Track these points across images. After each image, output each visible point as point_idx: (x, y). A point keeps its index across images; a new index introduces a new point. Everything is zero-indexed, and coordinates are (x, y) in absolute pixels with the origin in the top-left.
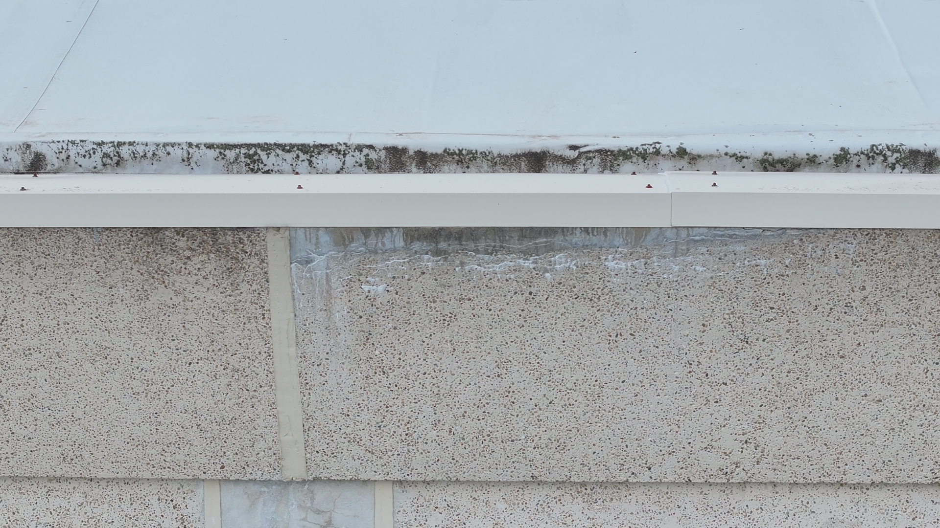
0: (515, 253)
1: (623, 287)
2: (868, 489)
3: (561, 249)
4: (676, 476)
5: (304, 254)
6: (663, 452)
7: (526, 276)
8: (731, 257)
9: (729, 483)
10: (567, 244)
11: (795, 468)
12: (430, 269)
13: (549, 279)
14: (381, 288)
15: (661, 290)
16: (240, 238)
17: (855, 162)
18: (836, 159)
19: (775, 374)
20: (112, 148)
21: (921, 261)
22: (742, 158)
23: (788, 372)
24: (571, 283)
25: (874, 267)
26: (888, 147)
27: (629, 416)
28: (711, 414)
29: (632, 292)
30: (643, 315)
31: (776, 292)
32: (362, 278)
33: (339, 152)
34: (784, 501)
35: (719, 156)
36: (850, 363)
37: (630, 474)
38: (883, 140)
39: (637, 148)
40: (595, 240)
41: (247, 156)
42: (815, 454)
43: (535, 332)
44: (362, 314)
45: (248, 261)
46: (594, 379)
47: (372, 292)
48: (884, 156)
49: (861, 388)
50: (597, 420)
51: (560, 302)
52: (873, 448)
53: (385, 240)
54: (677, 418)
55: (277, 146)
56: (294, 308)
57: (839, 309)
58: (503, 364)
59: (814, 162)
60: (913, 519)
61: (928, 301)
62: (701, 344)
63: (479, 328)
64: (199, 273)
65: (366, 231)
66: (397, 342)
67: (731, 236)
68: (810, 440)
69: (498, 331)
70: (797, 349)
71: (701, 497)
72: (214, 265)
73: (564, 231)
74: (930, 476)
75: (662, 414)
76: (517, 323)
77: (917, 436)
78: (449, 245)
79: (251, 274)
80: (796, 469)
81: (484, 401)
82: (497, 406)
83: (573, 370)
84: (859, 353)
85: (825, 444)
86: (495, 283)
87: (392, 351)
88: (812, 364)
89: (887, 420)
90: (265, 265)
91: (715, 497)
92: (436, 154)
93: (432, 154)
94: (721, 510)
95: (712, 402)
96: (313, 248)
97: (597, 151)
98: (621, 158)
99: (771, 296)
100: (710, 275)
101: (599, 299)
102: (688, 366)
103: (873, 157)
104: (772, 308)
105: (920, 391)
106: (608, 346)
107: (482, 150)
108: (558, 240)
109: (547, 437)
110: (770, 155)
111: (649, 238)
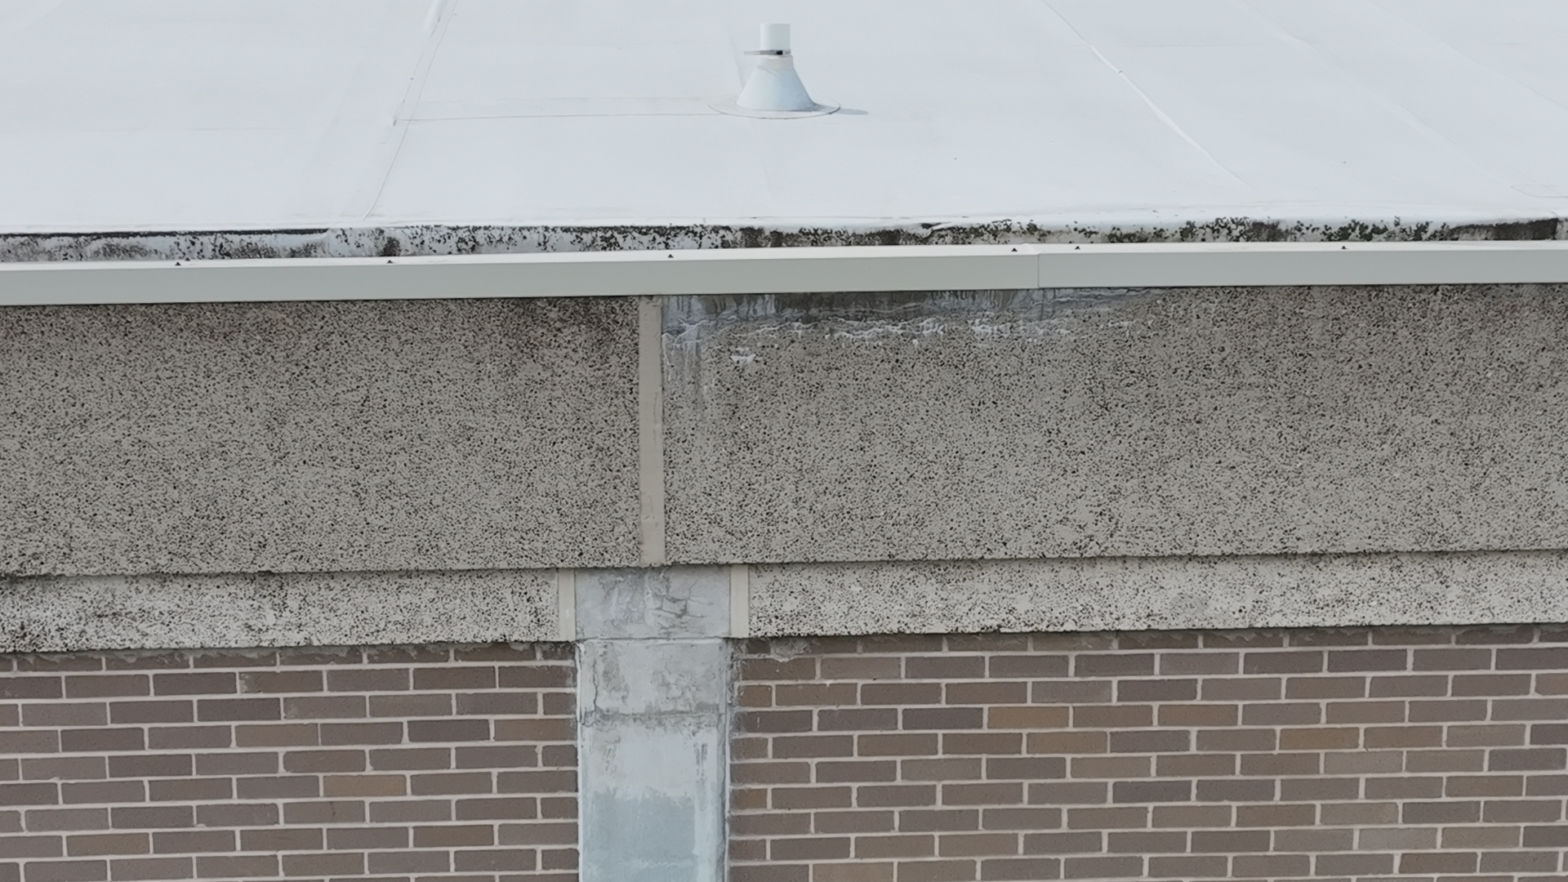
0: (883, 319)
1: (988, 353)
2: (1215, 563)
3: (930, 314)
4: (1031, 552)
5: (676, 323)
6: (1019, 526)
7: (893, 343)
8: (1096, 318)
9: (1082, 559)
10: (935, 308)
11: (1147, 541)
12: (799, 337)
13: (916, 346)
14: (750, 358)
15: (1025, 355)
16: (613, 308)
17: (1201, 236)
18: (1181, 232)
19: (1133, 442)
20: (468, 233)
21: (1280, 320)
22: (1091, 233)
23: (1146, 439)
24: (937, 349)
25: (1233, 327)
26: (1233, 221)
27: (988, 489)
28: (1068, 486)
29: (996, 357)
30: (1006, 382)
31: (1138, 355)
32: (732, 348)
33: (695, 234)
34: (1134, 577)
35: (1069, 232)
36: (1206, 428)
37: (985, 550)
38: (1228, 214)
39: (989, 226)
40: (963, 303)
41: (604, 239)
42: (1168, 525)
43: (898, 401)
44: (729, 386)
45: (619, 332)
46: (955, 450)
47: (741, 363)
48: (1229, 229)
49: (1216, 454)
50: (955, 494)
51: (926, 370)
52: (1225, 517)
53: (756, 307)
54: (1034, 490)
55: (635, 228)
56: (663, 380)
57: (1198, 372)
58: (867, 436)
59: (1160, 236)
60: (1261, 593)
61: (1285, 361)
62: (1061, 411)
63: (845, 398)
64: (569, 346)
65: (738, 298)
66: (763, 415)
67: (1096, 297)
68: (1164, 511)
69: (863, 402)
70: (1155, 414)
71: (1053, 575)
72: (585, 337)
73: (933, 294)
74: (1280, 546)
75: (1020, 486)
76: (883, 392)
77: (1269, 504)
78: (820, 311)
79: (621, 346)
80: (1149, 541)
81: (846, 476)
82: (857, 481)
83: (935, 441)
84: (1215, 418)
85: (1178, 515)
86: (863, 351)
87: (758, 425)
88: (1169, 430)
89: (1240, 488)
90: (635, 336)
91: (1066, 573)
92: (792, 234)
93: (788, 235)
94: (1072, 588)
95: (1069, 472)
96: (685, 317)
97: (949, 229)
98: (973, 236)
99: (1132, 359)
100: (1073, 339)
101: (964, 365)
102: (1047, 434)
103: (1218, 231)
104: (1132, 372)
105: (1273, 456)
106: (970, 415)
107: (837, 230)
108: (927, 304)
109: (906, 513)
110: (1118, 229)
111: (1016, 300)
